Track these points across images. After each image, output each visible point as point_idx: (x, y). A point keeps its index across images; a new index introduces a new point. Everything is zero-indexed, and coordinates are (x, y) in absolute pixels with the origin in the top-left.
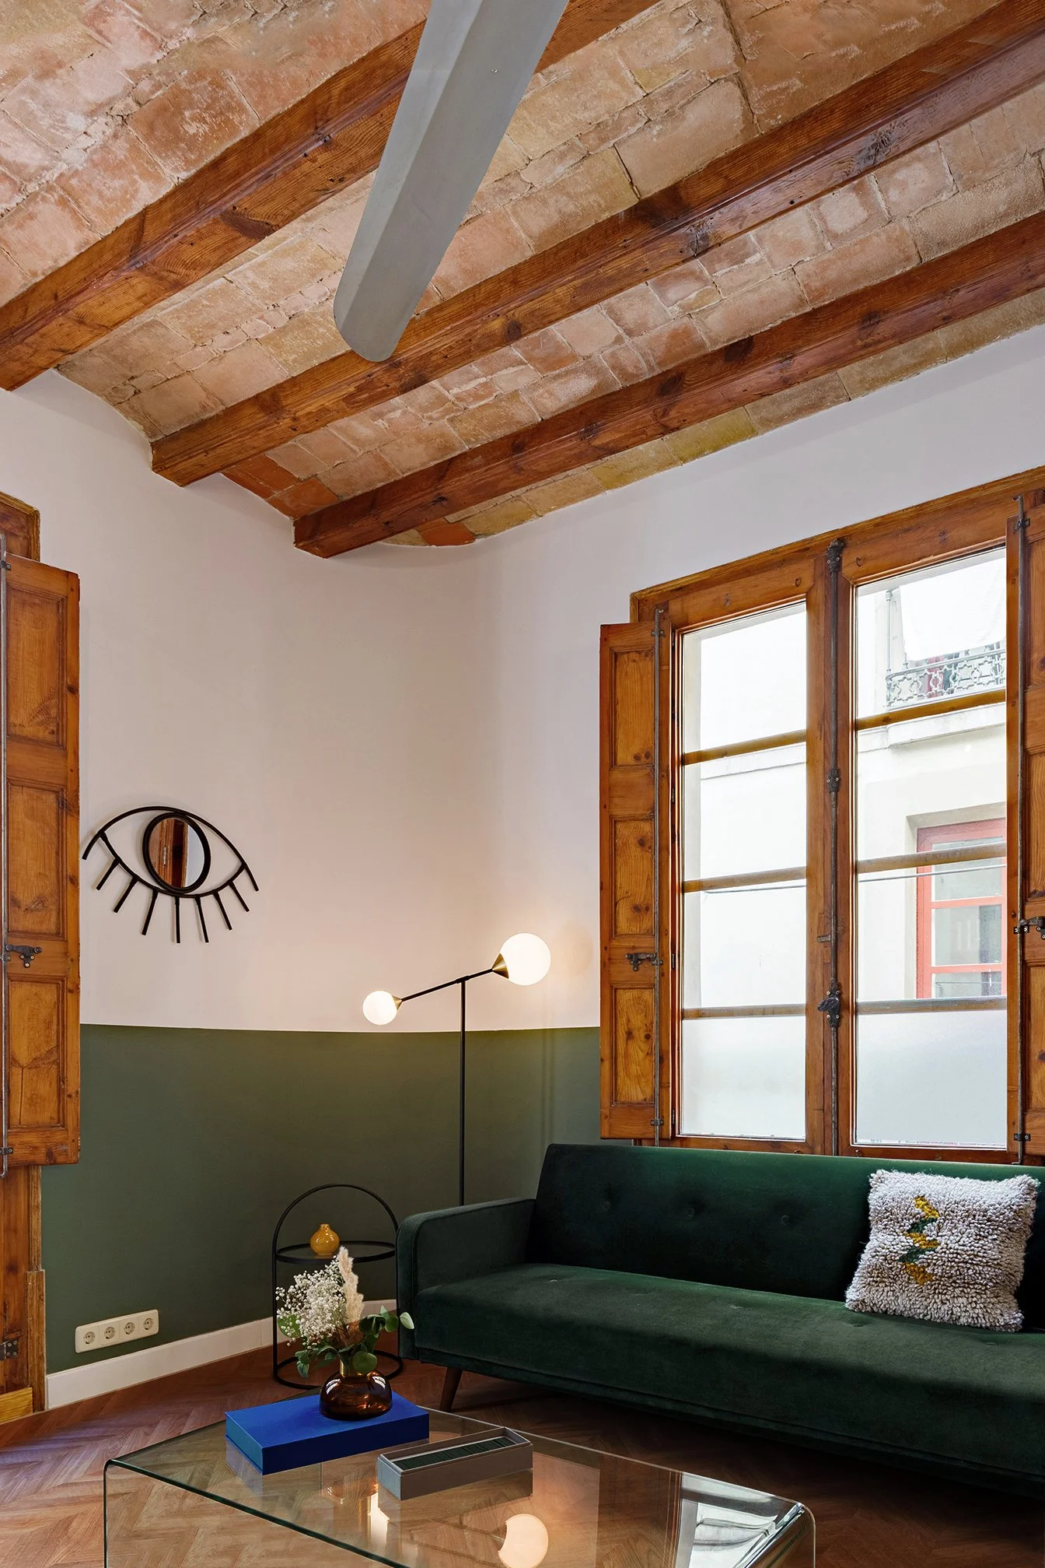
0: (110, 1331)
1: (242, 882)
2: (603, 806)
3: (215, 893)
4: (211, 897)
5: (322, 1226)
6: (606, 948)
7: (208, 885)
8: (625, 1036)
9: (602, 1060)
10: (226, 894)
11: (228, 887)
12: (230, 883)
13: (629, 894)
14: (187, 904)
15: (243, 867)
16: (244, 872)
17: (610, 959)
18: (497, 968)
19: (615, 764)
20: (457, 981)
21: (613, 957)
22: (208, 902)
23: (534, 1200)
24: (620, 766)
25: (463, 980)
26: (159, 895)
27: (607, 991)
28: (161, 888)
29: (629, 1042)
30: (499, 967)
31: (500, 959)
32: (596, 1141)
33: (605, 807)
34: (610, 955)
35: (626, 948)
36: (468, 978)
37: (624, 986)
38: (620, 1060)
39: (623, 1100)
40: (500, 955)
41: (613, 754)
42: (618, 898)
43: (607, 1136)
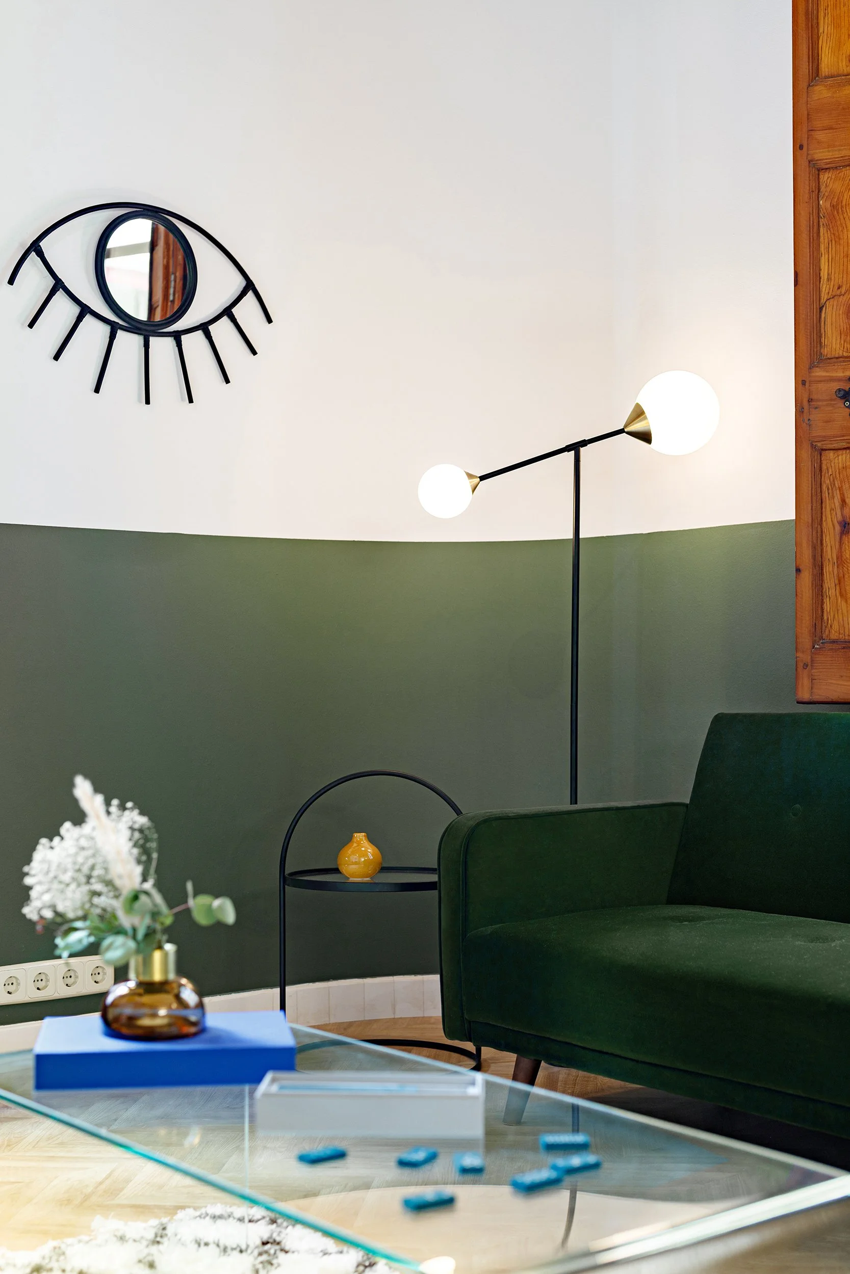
0: (40, 978)
1: (247, 311)
2: (798, 147)
3: (204, 327)
4: (199, 334)
5: (356, 835)
6: (804, 382)
7: (193, 316)
8: (838, 528)
9: (798, 570)
10: (222, 331)
11: (225, 320)
12: (228, 312)
13: (843, 290)
14: (162, 347)
15: (249, 286)
16: (250, 294)
17: (810, 400)
18: (632, 428)
19: (818, 75)
20: (567, 449)
21: (814, 397)
22: (194, 343)
23: (686, 805)
24: (827, 77)
25: (575, 447)
26: (120, 333)
27: (806, 454)
28: (121, 322)
29: (845, 538)
30: (637, 427)
31: (639, 413)
32: (788, 708)
33: (801, 147)
34: (810, 392)
35: (839, 380)
36: (584, 443)
37: (836, 446)
38: (828, 569)
39: (834, 636)
40: (638, 406)
41: (814, 58)
42: (824, 297)
43: (806, 696)
